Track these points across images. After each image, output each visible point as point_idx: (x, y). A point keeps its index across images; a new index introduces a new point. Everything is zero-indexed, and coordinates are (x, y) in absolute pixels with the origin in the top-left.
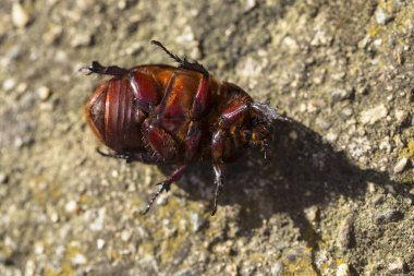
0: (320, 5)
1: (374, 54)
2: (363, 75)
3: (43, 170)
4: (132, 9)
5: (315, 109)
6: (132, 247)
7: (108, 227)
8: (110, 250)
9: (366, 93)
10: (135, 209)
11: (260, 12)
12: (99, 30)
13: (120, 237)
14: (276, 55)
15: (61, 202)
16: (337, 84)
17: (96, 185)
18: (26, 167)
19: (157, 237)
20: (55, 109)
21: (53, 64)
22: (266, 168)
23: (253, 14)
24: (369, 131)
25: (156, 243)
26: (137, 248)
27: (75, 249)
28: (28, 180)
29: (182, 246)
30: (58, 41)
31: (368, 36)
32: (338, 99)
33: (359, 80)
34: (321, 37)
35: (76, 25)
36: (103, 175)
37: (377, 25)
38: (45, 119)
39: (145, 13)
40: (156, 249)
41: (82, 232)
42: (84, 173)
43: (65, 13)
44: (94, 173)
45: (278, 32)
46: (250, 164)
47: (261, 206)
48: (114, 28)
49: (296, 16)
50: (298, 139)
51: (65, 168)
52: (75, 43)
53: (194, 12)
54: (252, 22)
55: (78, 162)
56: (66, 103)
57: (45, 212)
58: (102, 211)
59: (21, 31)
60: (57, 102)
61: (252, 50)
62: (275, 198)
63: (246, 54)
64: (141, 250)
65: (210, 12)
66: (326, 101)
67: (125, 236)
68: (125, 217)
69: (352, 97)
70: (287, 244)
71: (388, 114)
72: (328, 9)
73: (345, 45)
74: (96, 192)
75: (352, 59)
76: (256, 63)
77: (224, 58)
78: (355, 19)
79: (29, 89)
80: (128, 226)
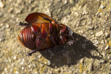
0: (85, 3)
1: (100, 17)
2: (96, 23)
3: (7, 48)
4: (33, 3)
5: (83, 32)
6: (31, 69)
7: (25, 64)
8: (25, 70)
9: (97, 28)
10: (33, 59)
11: (68, 5)
12: (23, 9)
13: (28, 67)
14: (72, 17)
15: (12, 57)
16: (89, 25)
17: (22, 52)
18: (3, 47)
19: (38, 67)
20: (11, 31)
21: (10, 18)
22: (69, 48)
23: (66, 5)
24: (98, 38)
25: (38, 69)
26: (33, 70)
27: (16, 70)
28: (3, 50)
29: (45, 69)
30: (12, 12)
31: (98, 12)
32: (89, 29)
33: (95, 24)
34: (85, 12)
35: (17, 7)
36: (24, 49)
37: (101, 9)
38: (8, 34)
39: (36, 5)
40: (38, 70)
41: (18, 65)
42: (18, 49)
43: (14, 4)
44: (21, 49)
45: (73, 11)
46: (65, 47)
47: (67, 59)
48: (28, 9)
49: (78, 6)
50: (78, 41)
51: (13, 47)
52: (17, 12)
53: (50, 5)
54: (66, 8)
55: (17, 46)
56: (14, 29)
57: (8, 59)
58: (23, 59)
59: (2, 9)
60: (11, 29)
61: (66, 15)
62: (71, 57)
63: (64, 16)
64: (34, 70)
65: (54, 5)
66: (86, 30)
67: (30, 66)
68: (30, 61)
69: (93, 29)
70: (74, 69)
71: (103, 34)
72: (87, 4)
73: (92, 14)
74: (22, 54)
75: (93, 18)
76: (67, 19)
77: (58, 17)
78: (95, 7)
79: (4, 25)
80: (30, 64)
